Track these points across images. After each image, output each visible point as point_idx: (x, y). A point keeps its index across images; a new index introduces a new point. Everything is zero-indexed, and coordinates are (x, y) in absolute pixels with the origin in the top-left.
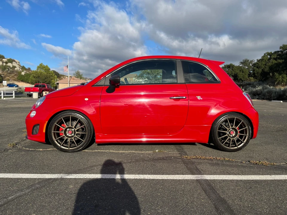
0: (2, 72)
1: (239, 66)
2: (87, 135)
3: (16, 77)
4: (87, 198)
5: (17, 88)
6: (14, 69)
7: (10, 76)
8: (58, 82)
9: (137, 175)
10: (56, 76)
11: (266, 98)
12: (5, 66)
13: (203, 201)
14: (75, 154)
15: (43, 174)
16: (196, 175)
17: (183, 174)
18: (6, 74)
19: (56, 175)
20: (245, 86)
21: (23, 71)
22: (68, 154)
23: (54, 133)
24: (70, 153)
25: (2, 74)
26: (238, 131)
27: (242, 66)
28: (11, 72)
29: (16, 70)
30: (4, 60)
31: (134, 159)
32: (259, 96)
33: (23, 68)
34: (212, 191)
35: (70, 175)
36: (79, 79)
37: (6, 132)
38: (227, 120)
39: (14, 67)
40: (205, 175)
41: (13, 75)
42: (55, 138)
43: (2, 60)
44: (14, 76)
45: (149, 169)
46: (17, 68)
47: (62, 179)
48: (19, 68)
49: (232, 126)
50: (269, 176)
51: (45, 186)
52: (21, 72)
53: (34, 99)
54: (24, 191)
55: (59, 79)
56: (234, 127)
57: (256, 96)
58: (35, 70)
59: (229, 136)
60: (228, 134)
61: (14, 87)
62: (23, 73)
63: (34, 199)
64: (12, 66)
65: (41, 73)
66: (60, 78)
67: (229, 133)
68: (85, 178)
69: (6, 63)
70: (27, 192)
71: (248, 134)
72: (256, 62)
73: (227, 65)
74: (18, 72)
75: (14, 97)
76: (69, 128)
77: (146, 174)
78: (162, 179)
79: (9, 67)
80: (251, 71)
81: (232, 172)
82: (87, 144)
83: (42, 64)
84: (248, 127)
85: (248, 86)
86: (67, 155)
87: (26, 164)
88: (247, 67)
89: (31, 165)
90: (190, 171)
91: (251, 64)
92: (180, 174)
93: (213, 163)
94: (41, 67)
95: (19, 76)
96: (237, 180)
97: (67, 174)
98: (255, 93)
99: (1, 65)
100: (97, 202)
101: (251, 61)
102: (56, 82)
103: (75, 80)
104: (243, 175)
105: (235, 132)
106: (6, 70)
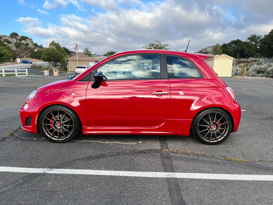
0: (17, 49)
1: (246, 41)
2: (74, 127)
3: (29, 54)
4: (60, 196)
5: (31, 65)
6: (28, 46)
7: (24, 52)
8: (67, 60)
9: (113, 172)
10: (66, 53)
11: (270, 76)
12: (19, 43)
13: (164, 203)
14: (64, 145)
15: (29, 167)
16: (168, 173)
17: (156, 171)
18: (21, 51)
19: (40, 169)
20: (250, 63)
21: (36, 48)
22: (57, 144)
23: (45, 126)
24: (59, 144)
25: (17, 51)
26: (219, 125)
27: (249, 42)
28: (25, 49)
29: (29, 47)
30: (17, 37)
31: (117, 151)
32: (263, 74)
33: (36, 45)
34: (177, 192)
35: (52, 169)
36: (88, 56)
37: (9, 118)
38: (208, 115)
39: (27, 44)
40: (176, 173)
41: (26, 52)
42: (46, 130)
43: (16, 37)
44: (28, 52)
45: (126, 164)
46: (31, 45)
47: (44, 174)
48: (32, 45)
49: (213, 120)
50: (238, 175)
51: (27, 182)
52: (34, 49)
53: (45, 76)
54: (8, 187)
55: (69, 56)
56: (214, 121)
57: (260, 73)
58: (47, 47)
59: (210, 130)
60: (208, 128)
61: (29, 63)
62: (36, 50)
63: (14, 196)
64: (26, 43)
65: (53, 50)
66: (70, 54)
67: (210, 127)
68: (65, 173)
69: (20, 40)
70: (10, 188)
71: (228, 129)
72: (263, 38)
73: (233, 41)
74: (32, 49)
75: (27, 74)
76: (58, 121)
77: (122, 170)
78: (134, 177)
79: (23, 44)
80: (259, 46)
81: (203, 169)
82: (74, 135)
83: (54, 41)
84: (229, 121)
85: (253, 63)
86: (56, 146)
87: (17, 156)
88: (254, 43)
89: (21, 157)
90: (164, 168)
91: (258, 39)
92: (154, 171)
93: (189, 159)
94: (53, 44)
95: (32, 53)
96: (205, 180)
97: (50, 169)
98: (259, 71)
99: (16, 42)
100: (68, 202)
101: (259, 37)
102: (66, 59)
103: (84, 57)
104: (213, 173)
105: (215, 126)
106: (20, 47)
